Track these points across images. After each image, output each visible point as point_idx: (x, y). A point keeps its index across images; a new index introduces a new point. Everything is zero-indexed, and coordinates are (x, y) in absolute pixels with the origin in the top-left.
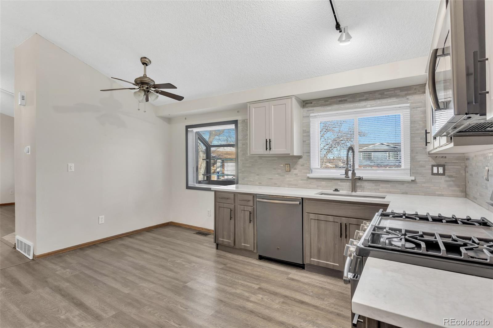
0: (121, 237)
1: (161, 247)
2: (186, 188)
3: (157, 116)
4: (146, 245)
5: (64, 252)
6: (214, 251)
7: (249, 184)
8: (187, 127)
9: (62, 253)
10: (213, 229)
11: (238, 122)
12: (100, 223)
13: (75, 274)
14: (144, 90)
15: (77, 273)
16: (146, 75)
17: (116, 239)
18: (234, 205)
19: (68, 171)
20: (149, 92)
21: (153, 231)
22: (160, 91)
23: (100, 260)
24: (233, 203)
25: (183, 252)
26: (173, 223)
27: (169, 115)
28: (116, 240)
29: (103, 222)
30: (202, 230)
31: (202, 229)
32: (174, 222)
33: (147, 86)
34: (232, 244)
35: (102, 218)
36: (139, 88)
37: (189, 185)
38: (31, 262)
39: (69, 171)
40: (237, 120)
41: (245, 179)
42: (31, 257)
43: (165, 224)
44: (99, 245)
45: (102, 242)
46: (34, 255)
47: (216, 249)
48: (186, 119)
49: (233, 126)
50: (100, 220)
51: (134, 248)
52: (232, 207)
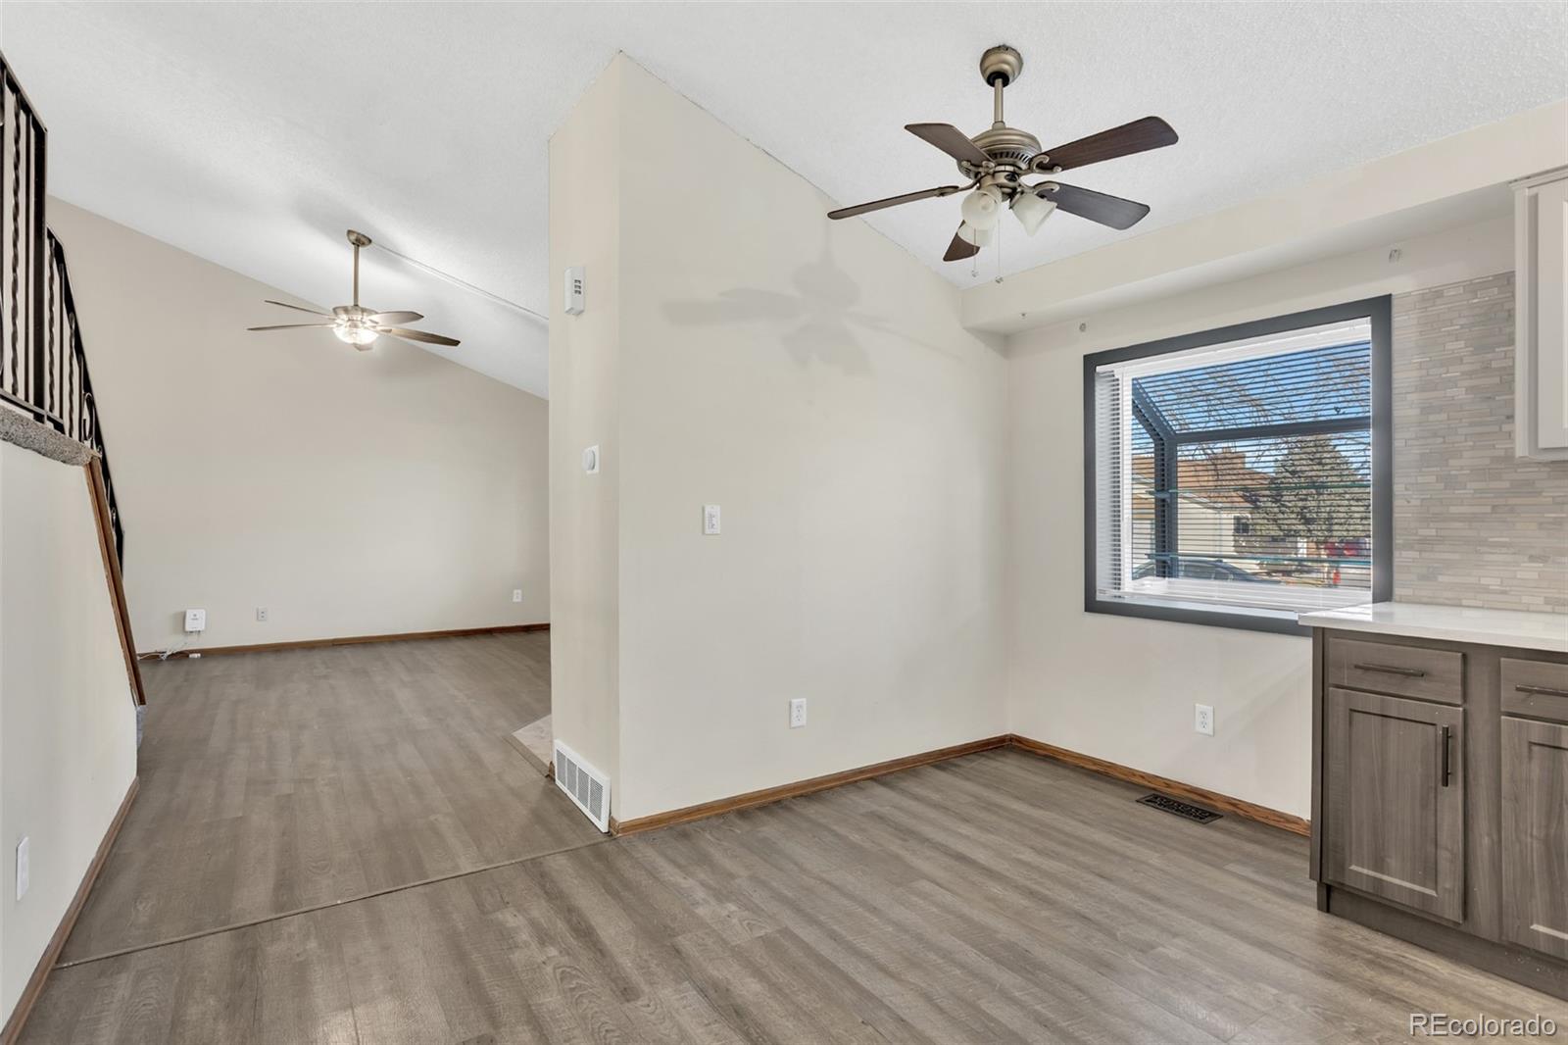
0: (856, 782)
1: (1040, 852)
2: (1086, 611)
3: (964, 328)
4: (965, 829)
5: (694, 821)
6: (1311, 917)
7: (1464, 602)
8: (1091, 362)
9: (689, 822)
10: (1307, 816)
11: (1395, 302)
12: (795, 723)
13: (762, 933)
14: (1001, 186)
15: (769, 931)
16: (1002, 122)
17: (841, 786)
18: (1465, 711)
19: (703, 533)
20: (1018, 196)
21: (956, 765)
22: (1057, 188)
23: (824, 875)
24: (1459, 703)
25: (1158, 899)
26: (1020, 742)
27: (1023, 315)
28: (840, 789)
29: (803, 722)
30: (1169, 790)
31: (1168, 786)
32: (1027, 740)
33: (1009, 168)
34: (1451, 912)
35: (801, 706)
36: (971, 187)
37: (1100, 597)
38: (606, 845)
39: (707, 531)
40: (1390, 295)
41: (1440, 578)
42: (603, 826)
43: (993, 743)
44: (795, 807)
45: (801, 796)
46: (611, 821)
47: (1320, 908)
48: (1083, 327)
49: (1361, 330)
50: (795, 713)
51: (928, 840)
52: (1452, 717)
